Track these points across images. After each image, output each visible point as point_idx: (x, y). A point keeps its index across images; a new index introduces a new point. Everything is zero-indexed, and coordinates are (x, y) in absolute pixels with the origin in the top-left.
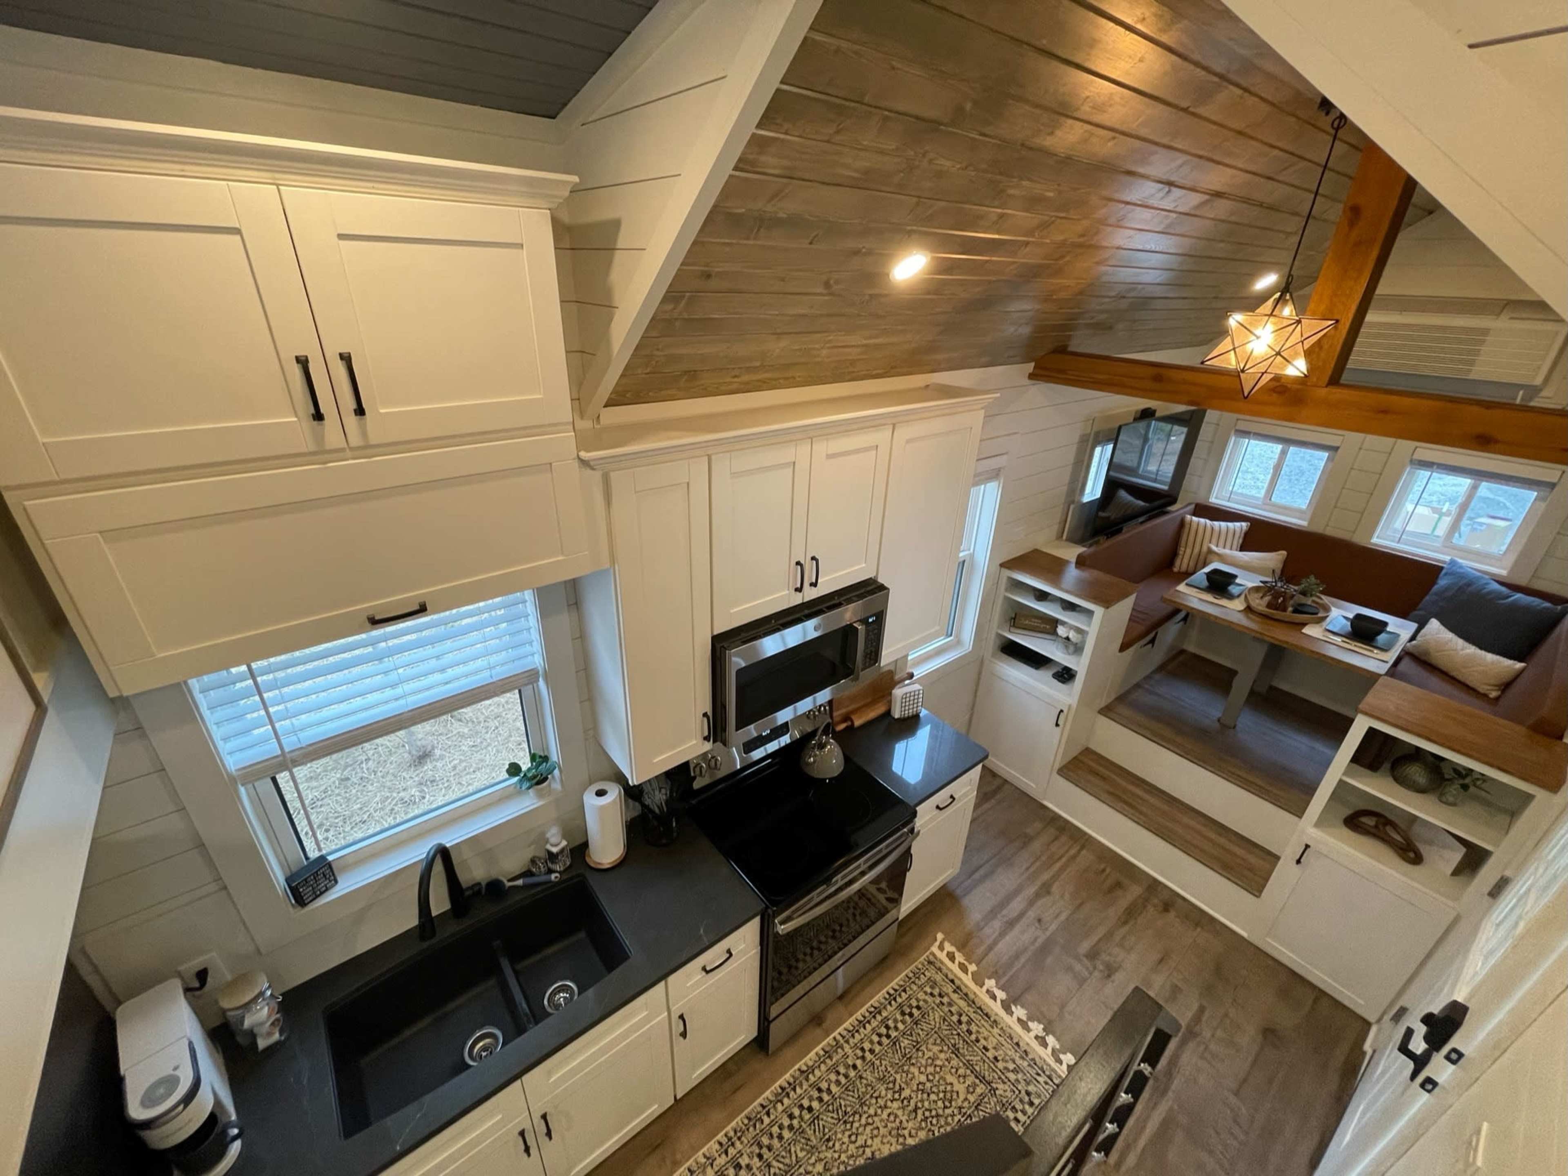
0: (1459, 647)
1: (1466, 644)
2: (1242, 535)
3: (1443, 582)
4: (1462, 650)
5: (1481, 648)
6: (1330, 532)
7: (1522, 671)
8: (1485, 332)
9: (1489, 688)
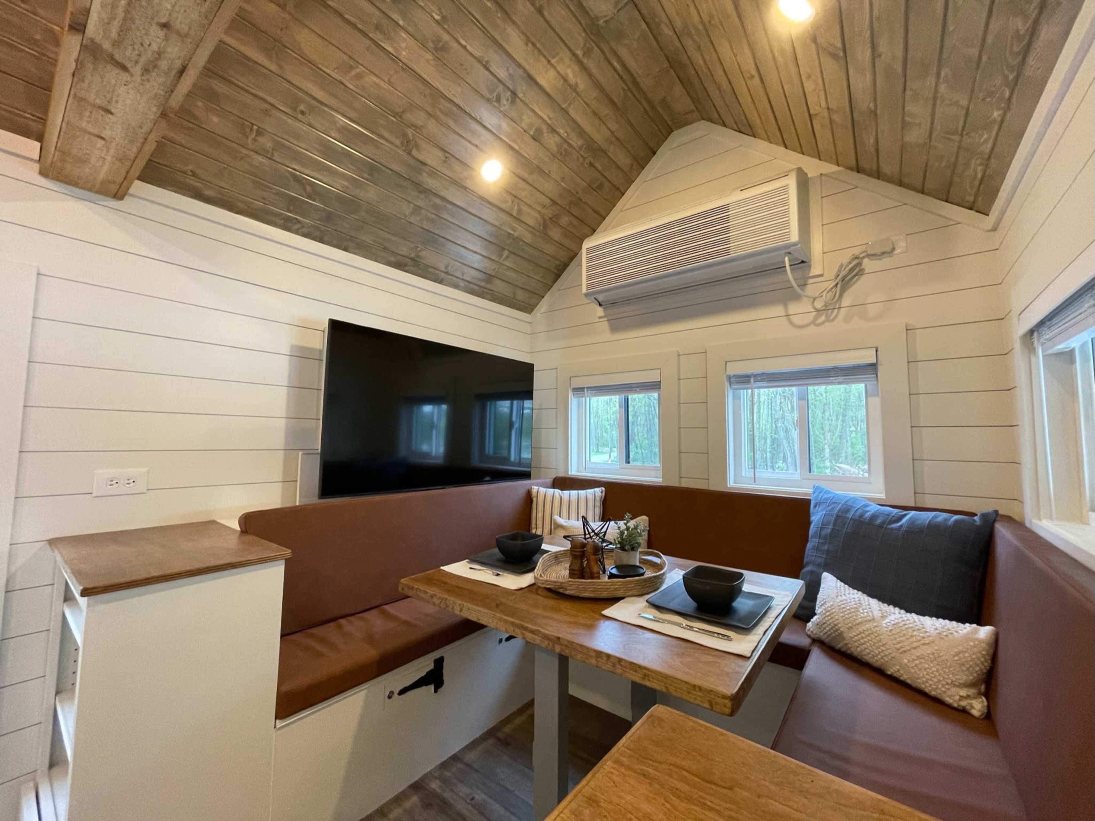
0: (877, 614)
1: (885, 607)
2: (598, 503)
3: (816, 517)
4: (883, 617)
5: (908, 611)
6: (686, 484)
7: (996, 642)
8: (725, 208)
9: (963, 692)
